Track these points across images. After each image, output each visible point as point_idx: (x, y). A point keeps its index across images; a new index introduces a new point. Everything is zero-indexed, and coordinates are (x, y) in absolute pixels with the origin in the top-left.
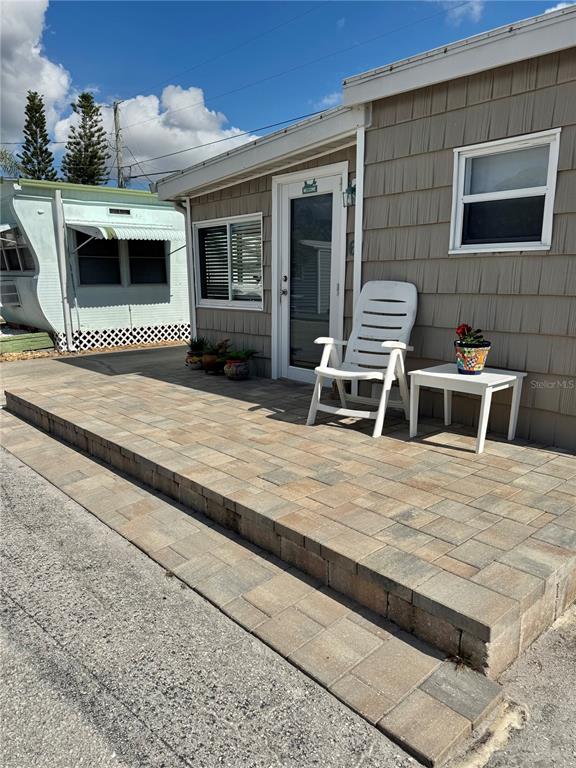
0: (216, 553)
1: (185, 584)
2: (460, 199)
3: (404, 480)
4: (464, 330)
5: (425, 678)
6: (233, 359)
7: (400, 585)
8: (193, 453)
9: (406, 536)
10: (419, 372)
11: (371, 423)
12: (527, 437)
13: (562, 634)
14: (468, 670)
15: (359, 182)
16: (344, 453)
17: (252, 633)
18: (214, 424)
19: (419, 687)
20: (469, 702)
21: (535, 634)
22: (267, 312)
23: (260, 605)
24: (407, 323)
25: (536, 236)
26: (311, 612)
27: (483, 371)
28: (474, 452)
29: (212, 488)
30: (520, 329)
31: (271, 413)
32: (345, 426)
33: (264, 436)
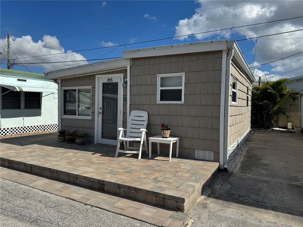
0: (99, 197)
1: (92, 206)
2: (159, 88)
3: (152, 170)
4: (163, 125)
5: (170, 215)
6: (80, 137)
7: (160, 193)
8: (80, 168)
9: (158, 183)
10: (151, 138)
11: (138, 154)
12: (182, 156)
13: (199, 203)
14: (180, 212)
15: (128, 79)
16: (132, 164)
17: (120, 214)
18: (81, 159)
19: (169, 217)
20: (182, 218)
21: (193, 203)
22: (93, 120)
23: (119, 207)
24: (145, 123)
25: (180, 99)
26: (135, 206)
27: (169, 137)
28: (168, 161)
29: (93, 178)
30: (178, 125)
31: (101, 155)
32: (128, 157)
33: (102, 162)
